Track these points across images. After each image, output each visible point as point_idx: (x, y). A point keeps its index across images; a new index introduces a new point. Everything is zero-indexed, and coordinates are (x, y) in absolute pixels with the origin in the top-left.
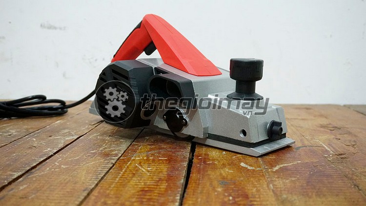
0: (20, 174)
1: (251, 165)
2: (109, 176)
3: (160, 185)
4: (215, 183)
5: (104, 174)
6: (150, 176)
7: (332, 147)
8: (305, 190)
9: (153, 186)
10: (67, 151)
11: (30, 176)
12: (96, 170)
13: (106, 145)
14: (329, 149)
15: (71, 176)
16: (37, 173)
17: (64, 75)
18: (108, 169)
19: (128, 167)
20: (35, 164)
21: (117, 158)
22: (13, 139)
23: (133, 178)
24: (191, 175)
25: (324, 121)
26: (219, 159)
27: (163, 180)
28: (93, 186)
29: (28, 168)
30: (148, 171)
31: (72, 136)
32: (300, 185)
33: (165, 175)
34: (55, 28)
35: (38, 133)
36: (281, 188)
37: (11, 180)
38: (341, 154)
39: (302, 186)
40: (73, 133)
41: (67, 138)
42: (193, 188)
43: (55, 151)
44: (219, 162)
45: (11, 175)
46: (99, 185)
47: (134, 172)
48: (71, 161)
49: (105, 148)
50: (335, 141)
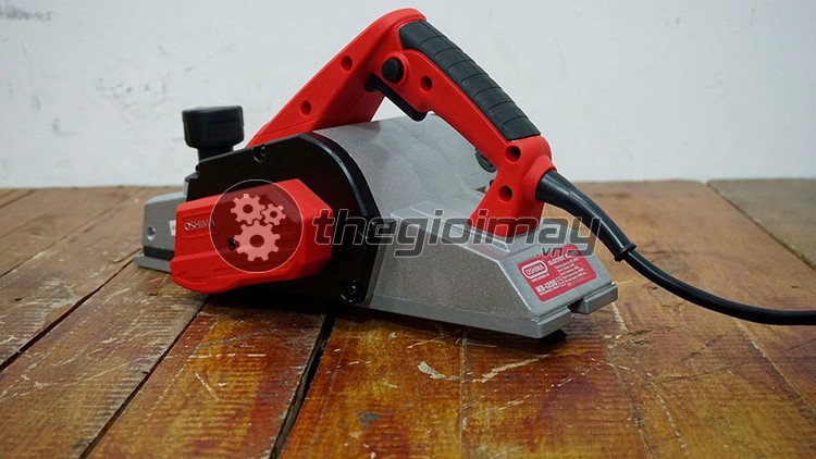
1: (439, 369)
2: (133, 407)
3: (235, 428)
4: (352, 418)
5: (122, 402)
6: (220, 403)
7: (631, 312)
9: (220, 431)
10: (52, 342)
12: (106, 393)
13: (138, 322)
14: (620, 319)
15: (53, 411)
17: (56, 127)
18: (133, 390)
19: (176, 381)
21: (158, 357)
23: (183, 412)
24: (306, 398)
26: (377, 353)
27: (243, 415)
28: (96, 435)
30: (218, 392)
31: (67, 297)
32: (525, 417)
33: (251, 402)
38: (640, 333)
40: (69, 289)
41: (55, 305)
42: (302, 432)
43: (25, 341)
44: (375, 360)
46: (108, 431)
47: (188, 395)
48: (58, 369)
49: (136, 331)
50: (644, 294)
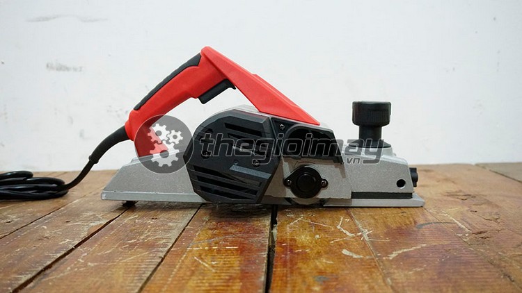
0: (29, 276)
1: (357, 253)
2: (157, 276)
3: (232, 286)
4: (310, 279)
5: (150, 273)
6: (216, 273)
7: (467, 223)
8: (436, 285)
9: (222, 288)
10: (94, 242)
11: (45, 280)
12: (138, 268)
13: (149, 232)
14: (463, 226)
15: (104, 278)
16: (53, 276)
17: (81, 135)
18: (155, 266)
19: (183, 261)
20: (49, 263)
21: (166, 249)
22: (14, 228)
23: (193, 278)
24: (274, 270)
25: (451, 188)
26: (311, 246)
27: (235, 279)
29: (40, 269)
30: (213, 267)
31: (99, 220)
32: (429, 277)
33: (238, 272)
34: (67, 69)
35: (49, 218)
36: (402, 283)
37: (17, 286)
38: (481, 233)
39: (431, 279)
40: (99, 216)
41: (92, 224)
42: (279, 288)
43: (77, 242)
44: (312, 249)
45: (17, 279)
46: (145, 289)
47: (193, 269)
48: (102, 256)
49: (148, 236)
50: (470, 214)
